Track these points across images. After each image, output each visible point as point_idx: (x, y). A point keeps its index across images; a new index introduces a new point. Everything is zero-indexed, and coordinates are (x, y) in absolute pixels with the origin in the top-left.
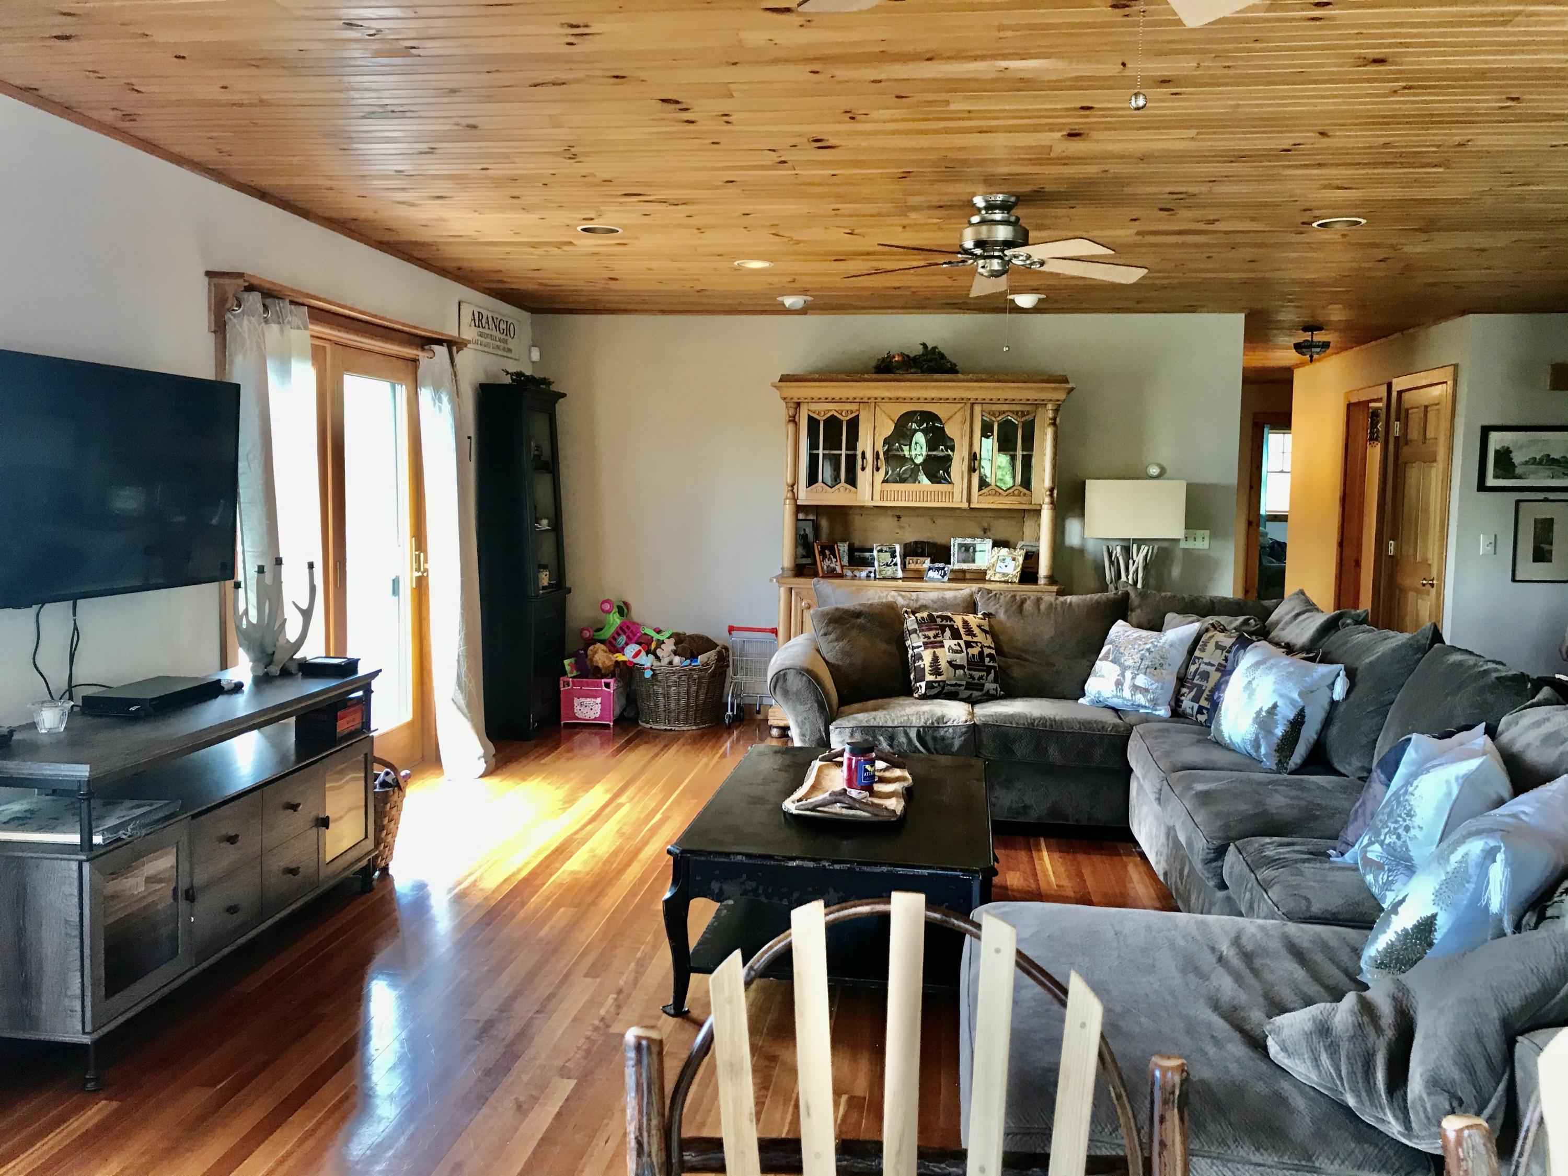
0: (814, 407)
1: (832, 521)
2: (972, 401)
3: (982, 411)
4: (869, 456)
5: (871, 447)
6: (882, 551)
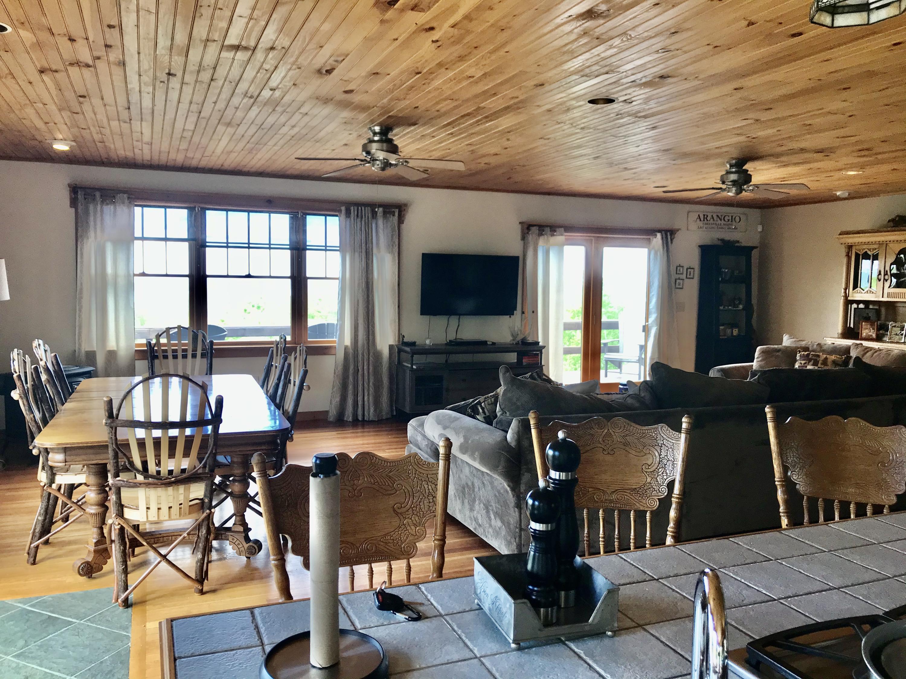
0: (857, 247)
1: (887, 310)
4: (882, 273)
5: (883, 268)
6: (895, 326)
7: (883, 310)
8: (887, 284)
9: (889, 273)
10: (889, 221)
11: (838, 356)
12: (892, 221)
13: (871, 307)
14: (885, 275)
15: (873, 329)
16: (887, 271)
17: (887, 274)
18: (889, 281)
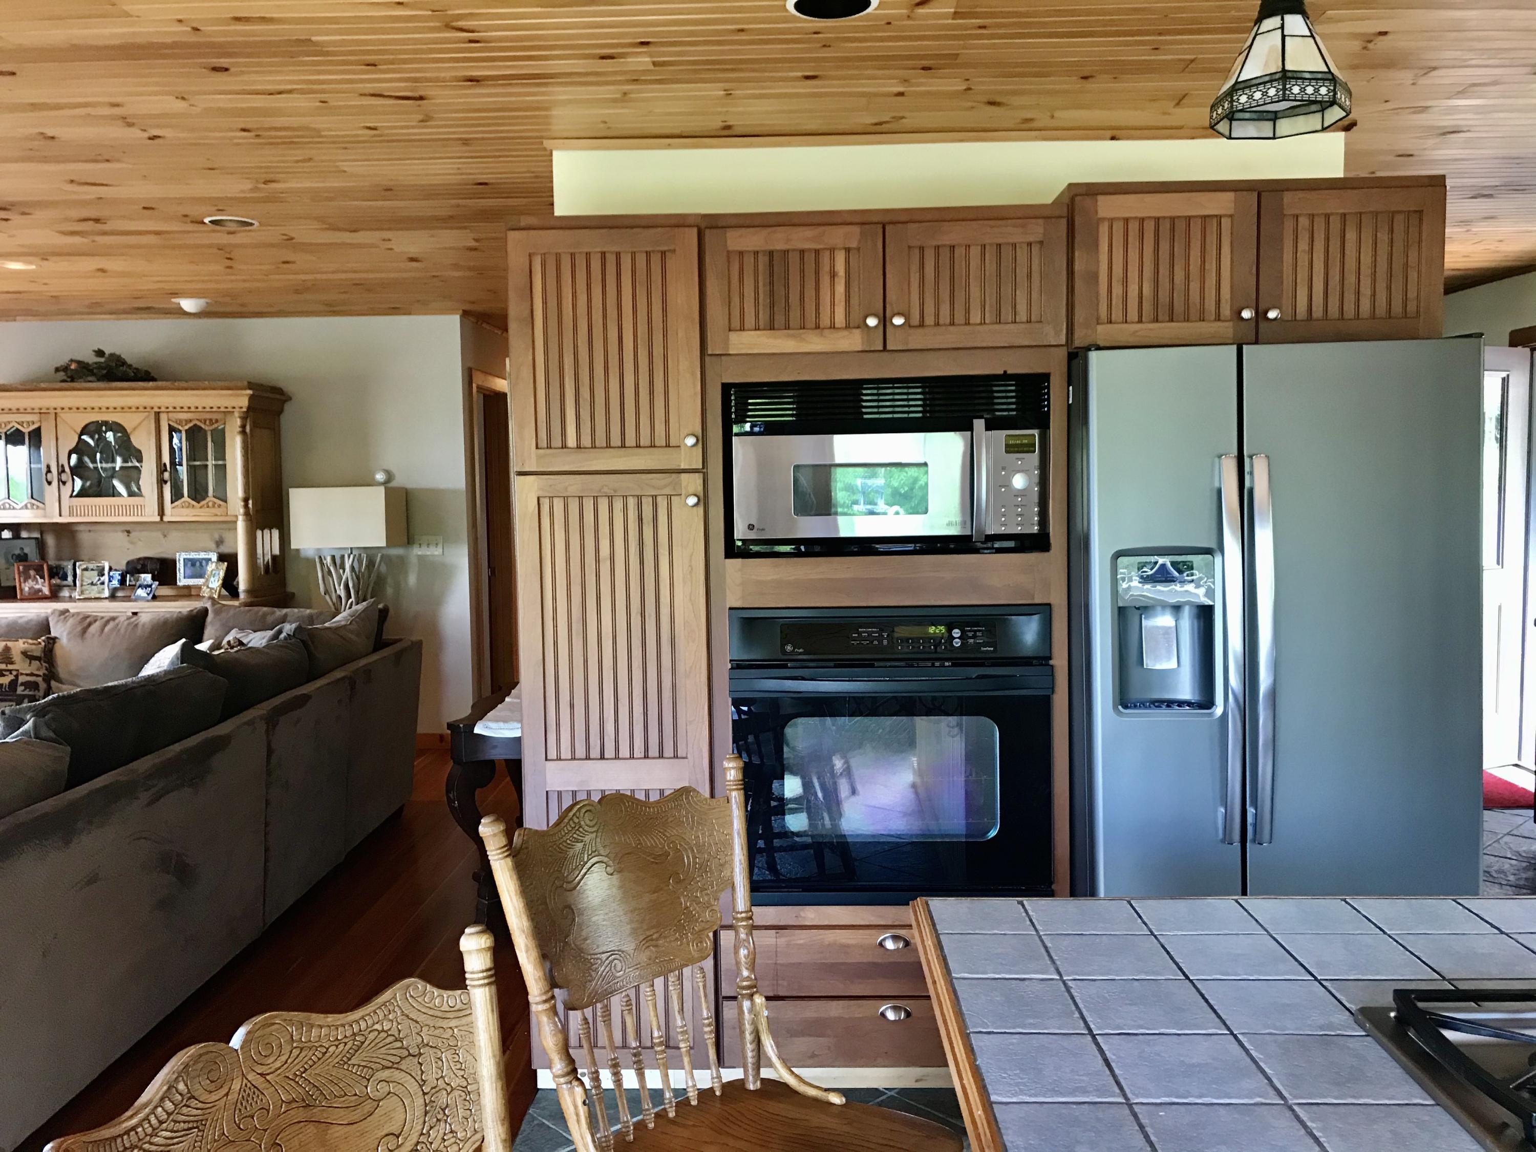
2: (156, 410)
3: (169, 420)
4: (54, 470)
5: (55, 460)
6: (86, 569)
7: (50, 541)
8: (66, 491)
9: (67, 469)
10: (57, 370)
11: (30, 641)
12: (65, 369)
13: (24, 534)
14: (59, 474)
15: (42, 577)
16: (63, 466)
17: (63, 471)
18: (69, 484)
